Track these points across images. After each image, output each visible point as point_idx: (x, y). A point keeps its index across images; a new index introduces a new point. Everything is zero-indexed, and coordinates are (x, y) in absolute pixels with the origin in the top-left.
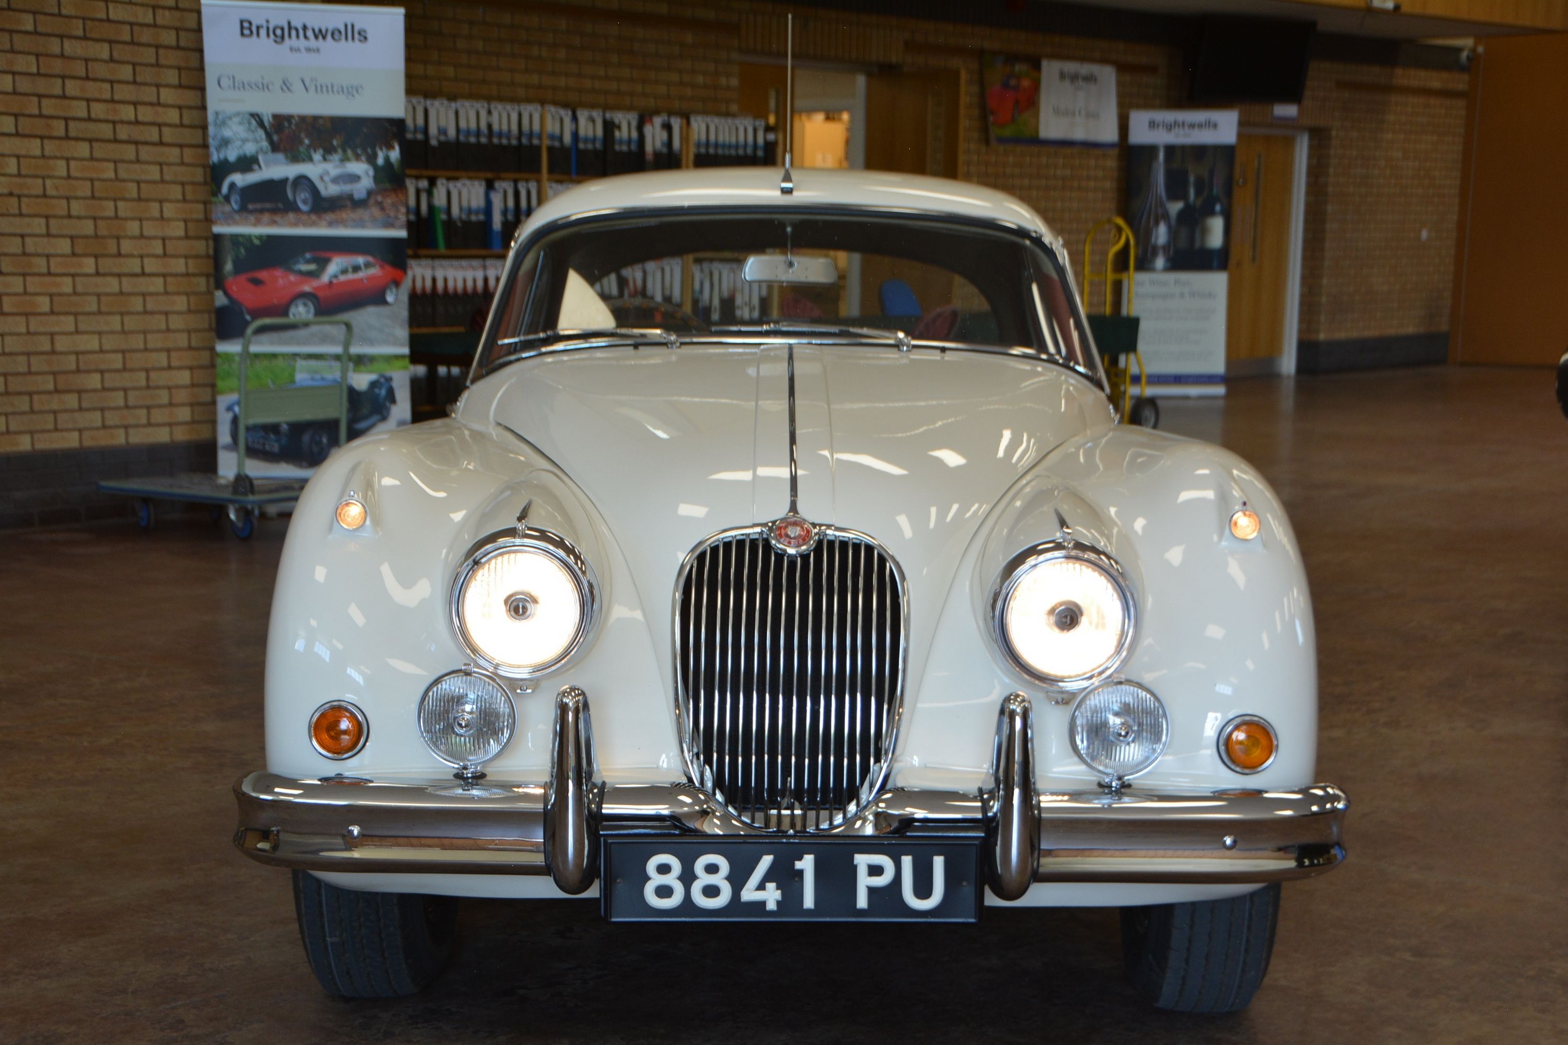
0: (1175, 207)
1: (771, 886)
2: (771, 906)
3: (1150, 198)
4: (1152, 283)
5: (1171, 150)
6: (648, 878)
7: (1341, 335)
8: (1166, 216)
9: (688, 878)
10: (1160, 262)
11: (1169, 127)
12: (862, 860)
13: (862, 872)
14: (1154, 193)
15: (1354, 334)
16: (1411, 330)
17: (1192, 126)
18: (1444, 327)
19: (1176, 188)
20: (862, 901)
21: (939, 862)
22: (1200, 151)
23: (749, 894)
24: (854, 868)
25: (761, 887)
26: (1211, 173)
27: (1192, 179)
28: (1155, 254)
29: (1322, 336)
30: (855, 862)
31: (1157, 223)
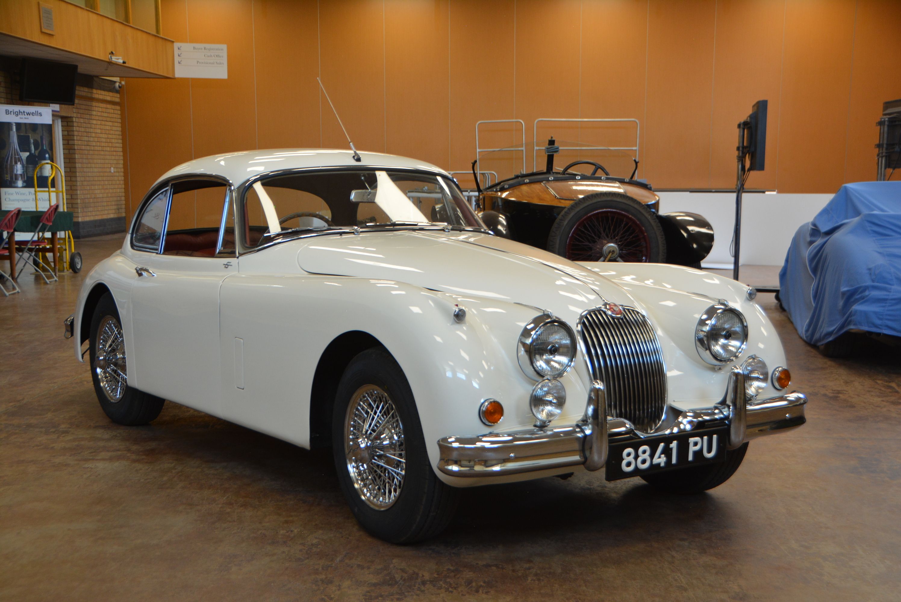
0: (25, 155)
1: (663, 456)
2: (662, 465)
3: (11, 148)
4: (17, 193)
5: (18, 125)
6: (623, 459)
7: (87, 219)
8: (20, 160)
9: (636, 457)
10: (20, 183)
11: (17, 114)
12: (692, 440)
13: (691, 445)
14: (13, 147)
15: (92, 218)
16: (112, 216)
17: (28, 114)
18: (124, 215)
19: (24, 144)
20: (690, 458)
21: (715, 437)
22: (34, 127)
23: (656, 461)
24: (688, 444)
25: (660, 457)
26: (42, 138)
27: (32, 141)
28: (17, 179)
29: (80, 220)
30: (689, 442)
31: (16, 163)
